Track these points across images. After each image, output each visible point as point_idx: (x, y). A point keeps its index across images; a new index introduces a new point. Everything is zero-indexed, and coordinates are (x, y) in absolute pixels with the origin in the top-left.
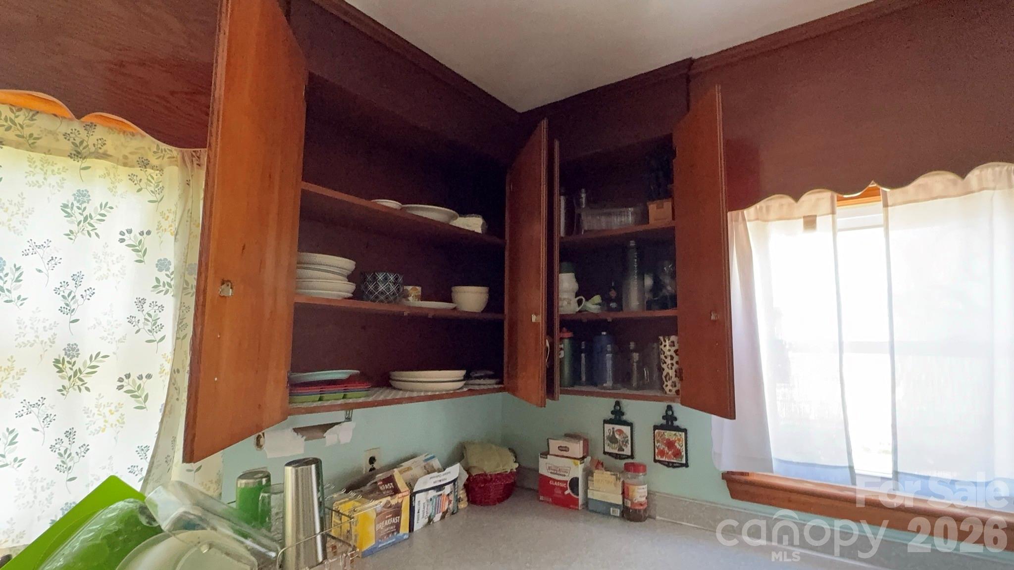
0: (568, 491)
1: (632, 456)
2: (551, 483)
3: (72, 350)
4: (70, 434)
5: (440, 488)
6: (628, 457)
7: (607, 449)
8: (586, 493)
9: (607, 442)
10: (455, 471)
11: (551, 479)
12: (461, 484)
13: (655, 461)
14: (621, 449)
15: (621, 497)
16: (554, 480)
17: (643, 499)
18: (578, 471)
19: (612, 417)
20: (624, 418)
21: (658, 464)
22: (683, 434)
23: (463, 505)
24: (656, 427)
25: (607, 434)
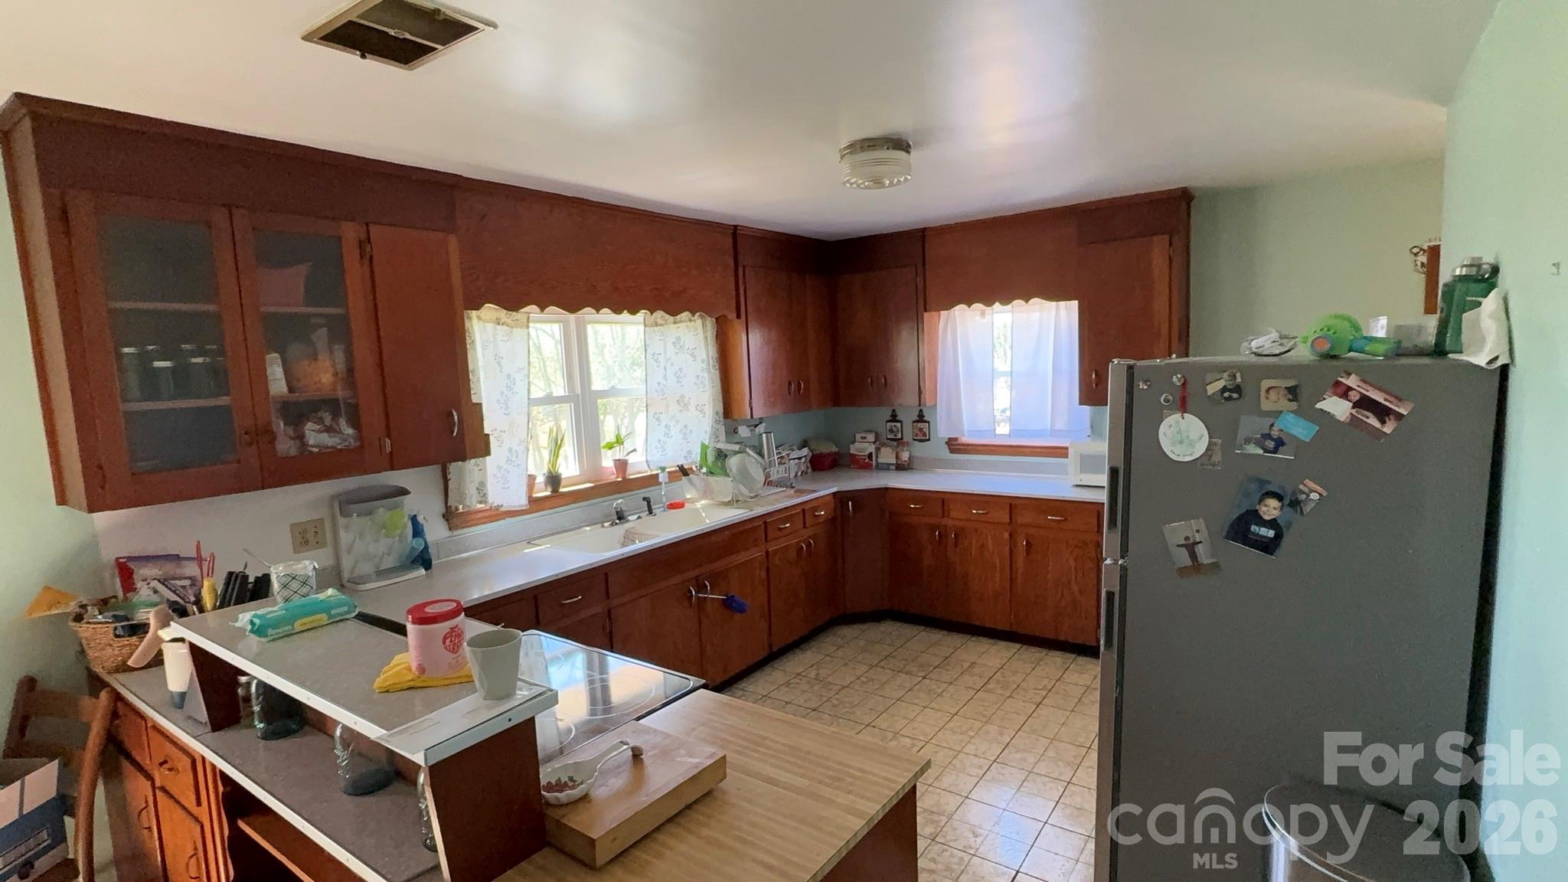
0: (867, 460)
1: (902, 439)
2: (858, 457)
3: (683, 396)
4: (686, 426)
5: (800, 458)
6: (899, 439)
7: (889, 437)
8: (877, 461)
9: (888, 433)
10: (805, 451)
11: (856, 455)
12: (809, 458)
13: (914, 440)
14: (896, 436)
15: (895, 459)
16: (859, 455)
17: (907, 459)
18: (872, 449)
19: (890, 418)
20: (898, 418)
21: (916, 442)
22: (927, 424)
23: (810, 470)
24: (914, 422)
25: (888, 428)
